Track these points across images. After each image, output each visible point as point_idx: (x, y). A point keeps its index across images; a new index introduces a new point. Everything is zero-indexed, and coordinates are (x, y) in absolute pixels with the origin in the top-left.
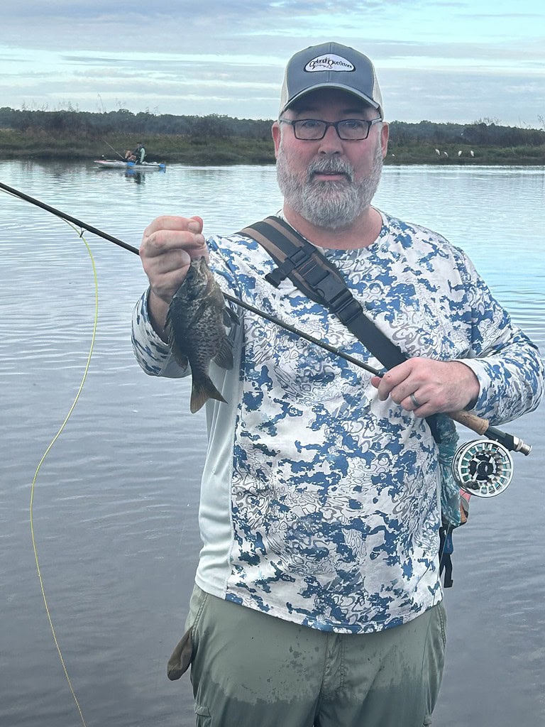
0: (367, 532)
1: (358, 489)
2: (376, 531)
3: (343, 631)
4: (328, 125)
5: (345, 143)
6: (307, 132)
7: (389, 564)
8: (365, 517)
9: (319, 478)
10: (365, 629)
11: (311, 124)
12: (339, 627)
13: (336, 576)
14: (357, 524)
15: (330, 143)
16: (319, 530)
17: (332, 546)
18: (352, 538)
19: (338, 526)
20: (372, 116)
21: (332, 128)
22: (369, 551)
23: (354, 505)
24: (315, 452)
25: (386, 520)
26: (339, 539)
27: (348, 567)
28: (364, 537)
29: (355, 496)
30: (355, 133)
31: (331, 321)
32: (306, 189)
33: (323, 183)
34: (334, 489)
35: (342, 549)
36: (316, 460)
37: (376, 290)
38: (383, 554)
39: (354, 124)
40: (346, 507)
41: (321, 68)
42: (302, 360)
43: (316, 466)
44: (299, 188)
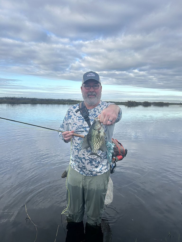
0: (86, 160)
1: (84, 152)
2: (87, 160)
3: (85, 175)
4: (91, 86)
5: (94, 90)
6: (87, 88)
7: (91, 166)
8: (85, 157)
9: (78, 149)
10: (89, 175)
11: (88, 86)
12: (84, 174)
13: (82, 166)
14: (84, 158)
15: (92, 90)
16: (78, 158)
17: (80, 161)
18: (83, 160)
19: (81, 158)
20: (99, 84)
21: (92, 87)
22: (87, 163)
23: (83, 155)
24: (78, 144)
25: (89, 158)
26: (81, 160)
27: (84, 165)
28: (85, 160)
29: (84, 153)
30: (96, 88)
31: (84, 122)
32: (87, 98)
33: (90, 97)
34: (80, 151)
35: (82, 162)
36: (78, 146)
37: (93, 117)
38: (90, 164)
39: (96, 86)
40: (82, 155)
41: (90, 76)
42: (77, 129)
43: (77, 147)
44: (86, 98)
